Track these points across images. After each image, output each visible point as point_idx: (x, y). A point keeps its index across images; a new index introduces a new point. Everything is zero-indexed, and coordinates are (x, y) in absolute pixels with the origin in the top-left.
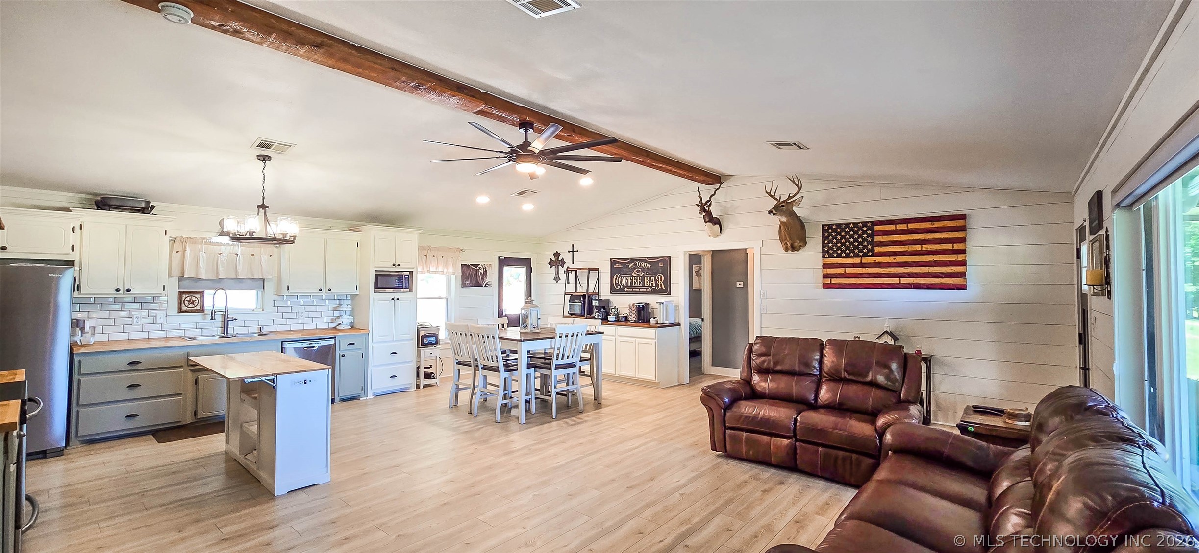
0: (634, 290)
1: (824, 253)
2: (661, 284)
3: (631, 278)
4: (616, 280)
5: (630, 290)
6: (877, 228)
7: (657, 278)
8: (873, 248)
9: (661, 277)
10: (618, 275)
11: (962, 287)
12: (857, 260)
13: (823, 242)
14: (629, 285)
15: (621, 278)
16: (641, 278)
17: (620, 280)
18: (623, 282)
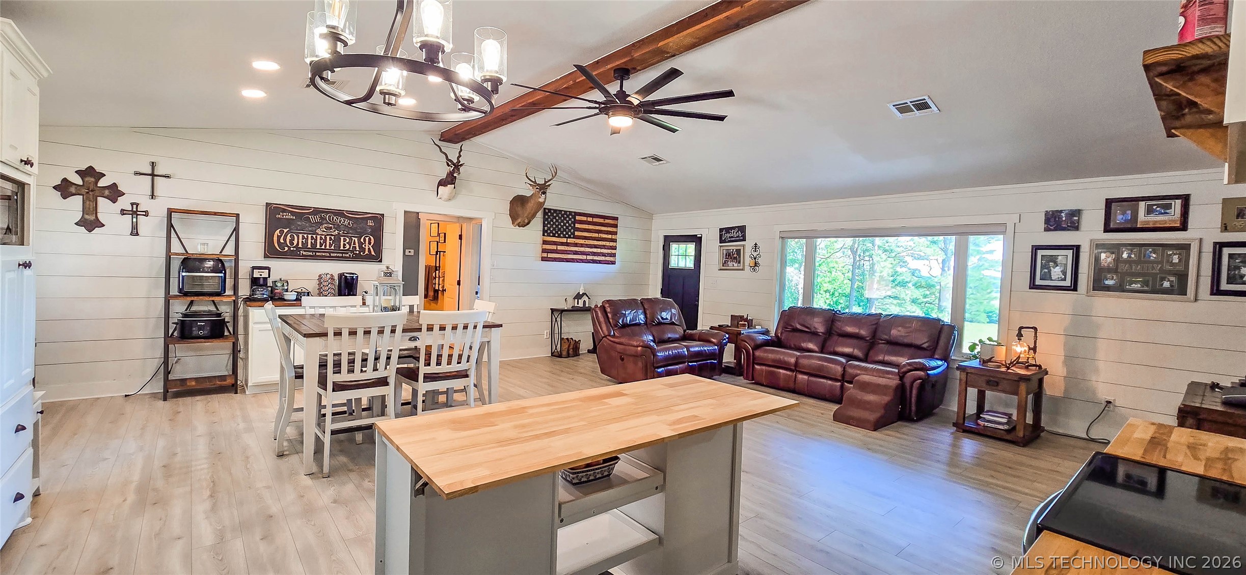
0: (317, 254)
1: (544, 231)
2: (369, 249)
3: (314, 236)
4: (279, 237)
5: (311, 254)
6: (578, 218)
7: (362, 240)
8: (574, 232)
9: (370, 239)
10: (285, 231)
11: (613, 263)
12: (564, 240)
13: (544, 223)
14: (309, 246)
15: (292, 237)
16: (333, 237)
17: (288, 238)
18: (295, 242)
